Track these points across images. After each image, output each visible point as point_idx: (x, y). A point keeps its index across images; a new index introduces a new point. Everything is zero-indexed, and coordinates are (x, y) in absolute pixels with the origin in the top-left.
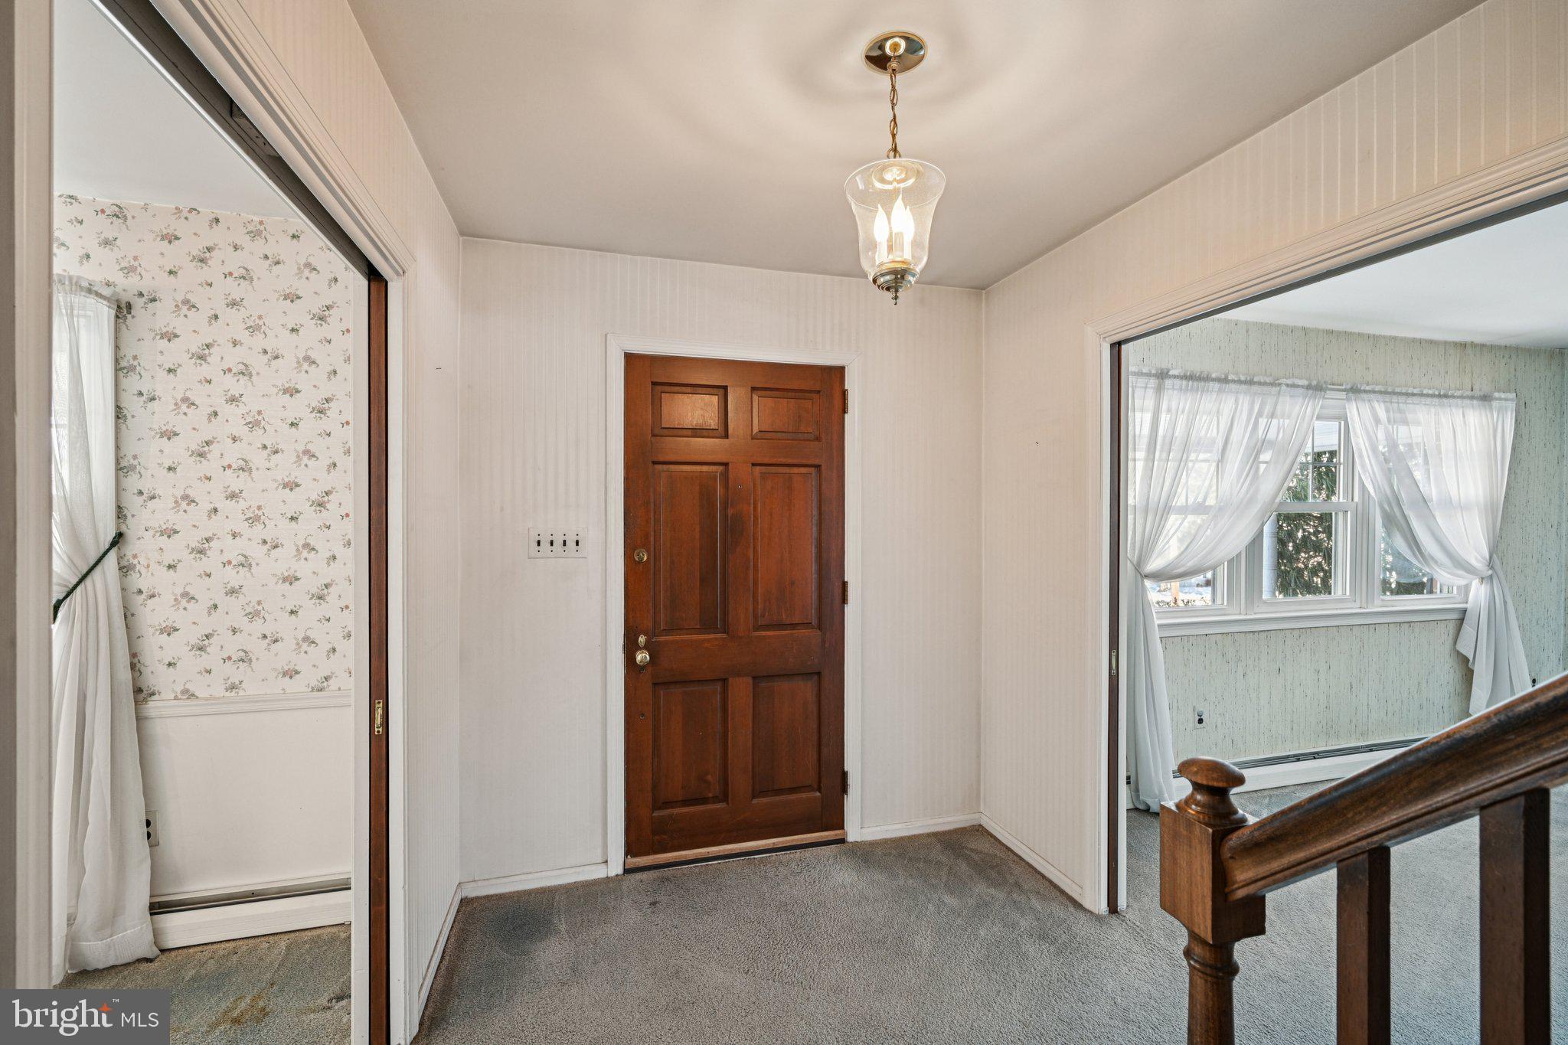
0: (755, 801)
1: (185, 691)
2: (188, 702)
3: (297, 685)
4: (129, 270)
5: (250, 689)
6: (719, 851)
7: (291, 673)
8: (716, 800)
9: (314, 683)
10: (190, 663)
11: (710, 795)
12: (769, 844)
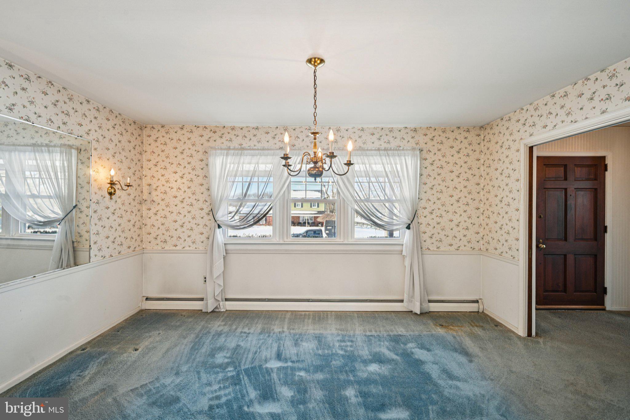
0: (574, 293)
1: (428, 248)
2: (429, 251)
3: (452, 248)
4: (417, 144)
5: (442, 249)
6: (564, 307)
7: (451, 245)
8: (561, 291)
9: (456, 248)
10: (429, 241)
11: (560, 290)
12: (580, 307)
